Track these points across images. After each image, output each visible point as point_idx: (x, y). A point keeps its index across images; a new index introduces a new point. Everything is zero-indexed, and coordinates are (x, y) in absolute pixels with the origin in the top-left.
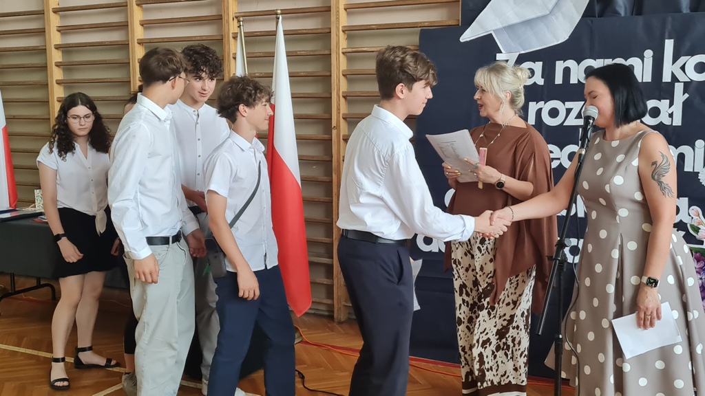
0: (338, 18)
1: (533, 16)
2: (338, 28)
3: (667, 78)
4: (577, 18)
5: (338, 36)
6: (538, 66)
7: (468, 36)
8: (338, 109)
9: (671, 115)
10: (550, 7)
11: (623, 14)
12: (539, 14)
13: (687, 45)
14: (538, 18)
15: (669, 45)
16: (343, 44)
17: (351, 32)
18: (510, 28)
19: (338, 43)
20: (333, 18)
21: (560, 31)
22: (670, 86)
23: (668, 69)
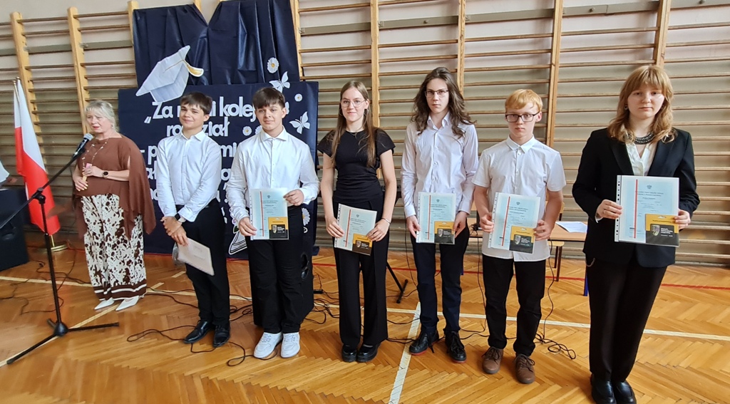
0: (80, 83)
1: (167, 84)
2: (81, 87)
3: (221, 115)
4: (185, 85)
5: (81, 91)
6: (170, 108)
7: (139, 93)
9: (223, 132)
10: (174, 79)
11: (204, 82)
12: (170, 83)
14: (169, 85)
15: (222, 99)
18: (158, 90)
19: (82, 95)
20: (78, 82)
21: (178, 92)
22: (223, 118)
23: (222, 110)
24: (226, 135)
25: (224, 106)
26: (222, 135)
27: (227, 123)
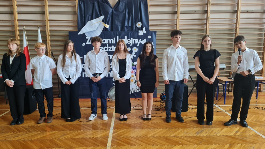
0: (48, 28)
1: (93, 30)
2: (48, 30)
4: (101, 31)
5: (48, 32)
7: (79, 33)
8: (49, 48)
10: (96, 29)
11: (109, 30)
12: (94, 30)
13: (121, 37)
14: (94, 31)
15: (118, 37)
16: (49, 34)
17: (51, 31)
18: (88, 32)
19: (48, 33)
20: (47, 28)
21: (98, 33)
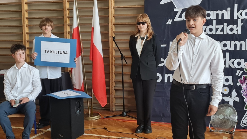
8: (112, 29)
9: (237, 31)
13: (242, 6)
15: (236, 6)
16: (113, 4)
22: (237, 20)
23: (236, 15)
24: (239, 33)
25: (238, 11)
26: (236, 33)
27: (240, 24)
